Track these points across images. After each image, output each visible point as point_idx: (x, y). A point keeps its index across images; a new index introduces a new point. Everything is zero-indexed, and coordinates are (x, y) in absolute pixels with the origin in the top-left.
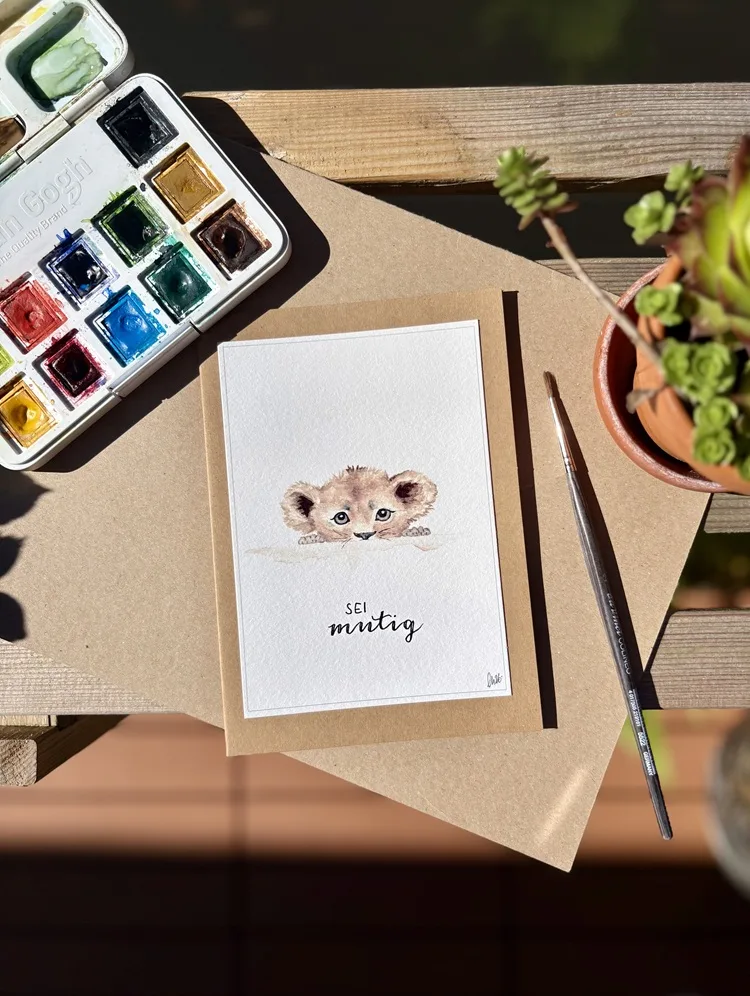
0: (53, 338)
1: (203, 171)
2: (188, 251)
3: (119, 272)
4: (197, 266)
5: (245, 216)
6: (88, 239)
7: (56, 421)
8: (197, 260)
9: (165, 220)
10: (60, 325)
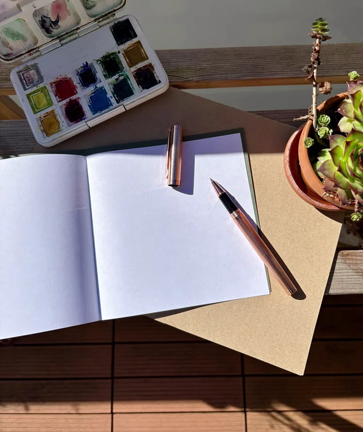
0: (70, 99)
1: (143, 51)
2: (129, 78)
3: (102, 80)
4: (131, 84)
5: (154, 70)
6: (94, 67)
7: (62, 129)
8: (132, 82)
9: (124, 66)
10: (74, 95)
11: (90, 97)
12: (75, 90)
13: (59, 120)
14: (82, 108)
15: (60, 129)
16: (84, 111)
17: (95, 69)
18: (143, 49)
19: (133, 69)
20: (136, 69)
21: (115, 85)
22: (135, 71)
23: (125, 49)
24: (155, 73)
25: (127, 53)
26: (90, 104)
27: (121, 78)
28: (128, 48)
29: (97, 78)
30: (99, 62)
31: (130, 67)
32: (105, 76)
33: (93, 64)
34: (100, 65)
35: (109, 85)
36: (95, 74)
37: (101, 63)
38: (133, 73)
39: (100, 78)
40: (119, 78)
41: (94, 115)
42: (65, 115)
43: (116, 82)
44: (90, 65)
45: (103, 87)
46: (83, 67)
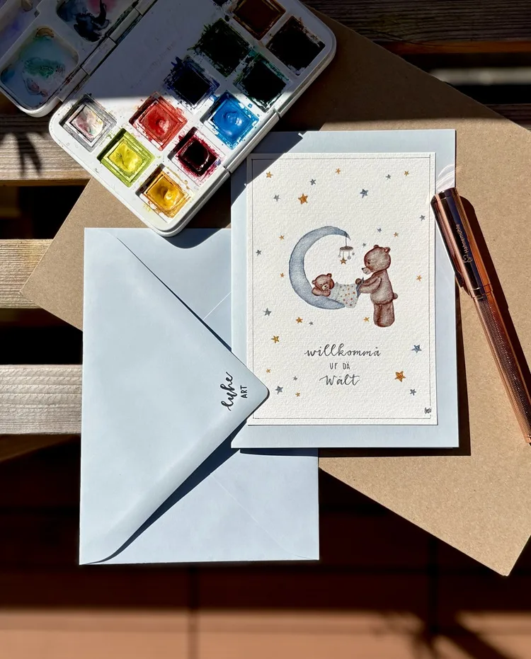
0: (180, 137)
2: (264, 59)
3: (219, 82)
4: (274, 68)
5: (303, 27)
6: (193, 61)
7: (190, 196)
8: (273, 64)
9: (246, 40)
10: (182, 126)
11: (212, 120)
12: (181, 116)
13: (177, 181)
14: (206, 144)
15: (185, 196)
16: (212, 148)
17: (197, 65)
19: (266, 40)
20: (271, 38)
21: (244, 81)
22: (270, 42)
23: (234, 8)
24: (307, 32)
25: (240, 14)
26: (217, 133)
27: (252, 63)
28: (238, 4)
29: (207, 80)
30: (198, 49)
31: (259, 38)
32: (221, 71)
33: (188, 58)
34: (203, 53)
35: (235, 84)
36: (202, 75)
37: (202, 50)
38: (267, 47)
39: (215, 79)
40: (247, 65)
41: (232, 149)
42: (183, 169)
43: (244, 76)
44: (185, 62)
45: (228, 93)
46: (174, 69)
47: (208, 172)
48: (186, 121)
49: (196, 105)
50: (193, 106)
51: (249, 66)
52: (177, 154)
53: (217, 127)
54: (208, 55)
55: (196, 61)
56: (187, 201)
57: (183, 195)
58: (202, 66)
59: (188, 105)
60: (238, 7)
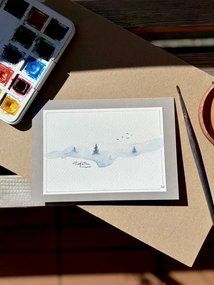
0: (12, 79)
1: (40, 13)
2: (44, 39)
3: (25, 52)
4: (49, 42)
5: (58, 22)
6: (12, 45)
7: (21, 104)
8: (48, 40)
9: (34, 32)
10: (12, 74)
11: (25, 69)
12: (11, 70)
13: (14, 99)
14: (25, 80)
15: (19, 105)
16: (27, 81)
17: (14, 47)
18: (40, 11)
19: (43, 30)
20: (45, 29)
21: (37, 50)
22: (45, 31)
23: (27, 19)
24: (61, 24)
25: (30, 21)
26: (28, 75)
27: (39, 41)
28: (28, 17)
29: (20, 53)
30: (14, 40)
31: (40, 30)
32: (26, 47)
33: (10, 44)
34: (16, 41)
35: (33, 52)
36: (18, 51)
37: (16, 40)
38: (44, 33)
39: (23, 51)
40: (37, 43)
41: (37, 80)
42: (16, 93)
43: (36, 48)
44: (9, 46)
45: (30, 56)
46: (5, 50)
47: (27, 92)
48: (14, 72)
49: (17, 64)
50: (16, 65)
51: (38, 43)
52: (12, 87)
53: (28, 72)
54: (18, 41)
55: (14, 45)
56: (20, 107)
57: (18, 104)
58: (17, 47)
59: (14, 65)
60: (28, 18)
